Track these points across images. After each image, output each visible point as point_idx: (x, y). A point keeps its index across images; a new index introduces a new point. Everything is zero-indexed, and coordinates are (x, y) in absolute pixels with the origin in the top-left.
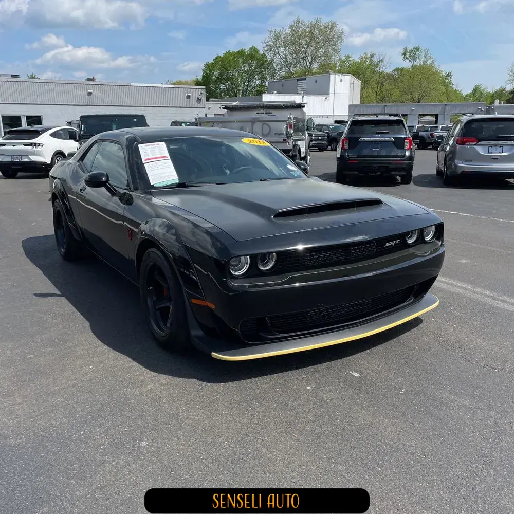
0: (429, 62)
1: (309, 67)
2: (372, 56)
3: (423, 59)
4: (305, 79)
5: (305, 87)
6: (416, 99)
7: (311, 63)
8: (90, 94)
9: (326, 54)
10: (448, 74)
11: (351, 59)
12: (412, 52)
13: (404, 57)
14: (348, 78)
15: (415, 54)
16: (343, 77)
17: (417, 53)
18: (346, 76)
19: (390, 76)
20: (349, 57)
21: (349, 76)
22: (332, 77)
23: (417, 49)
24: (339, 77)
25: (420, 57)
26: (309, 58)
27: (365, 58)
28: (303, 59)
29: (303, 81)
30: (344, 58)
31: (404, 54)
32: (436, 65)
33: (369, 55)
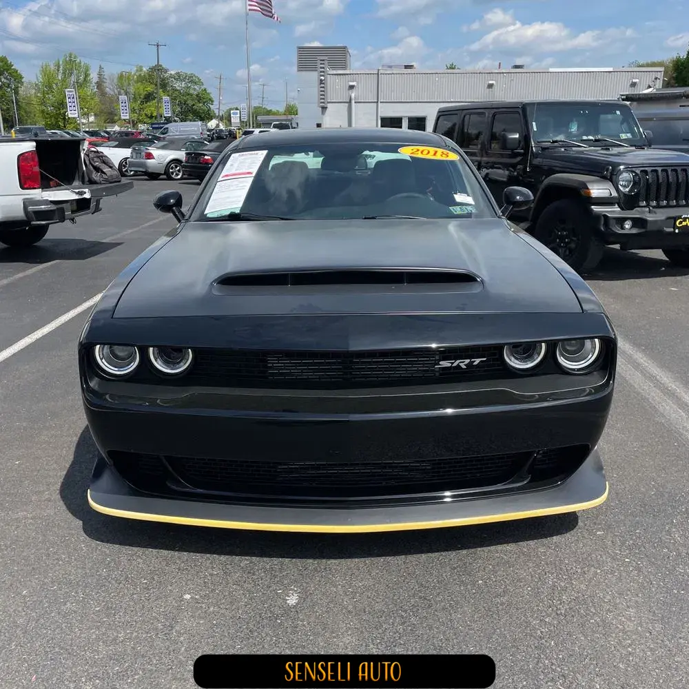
8: (490, 86)
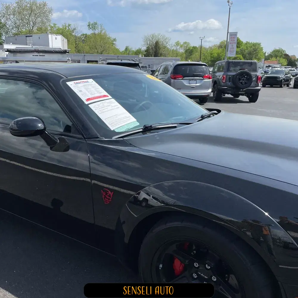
0: (103, 31)
1: (32, 29)
2: (69, 25)
3: (100, 29)
4: (31, 36)
5: (32, 41)
6: (99, 52)
7: (33, 27)
9: (42, 22)
10: (114, 39)
11: (56, 26)
12: (93, 25)
13: (89, 28)
14: (59, 37)
15: (95, 26)
16: (56, 37)
17: (96, 26)
18: (58, 36)
19: (80, 38)
20: (56, 25)
21: (60, 36)
22: (50, 36)
23: (96, 24)
24: (54, 36)
25: (98, 28)
26: (31, 23)
27: (65, 26)
28: (27, 23)
29: (30, 37)
30: (53, 25)
31: (89, 26)
32: (107, 33)
33: (67, 25)
